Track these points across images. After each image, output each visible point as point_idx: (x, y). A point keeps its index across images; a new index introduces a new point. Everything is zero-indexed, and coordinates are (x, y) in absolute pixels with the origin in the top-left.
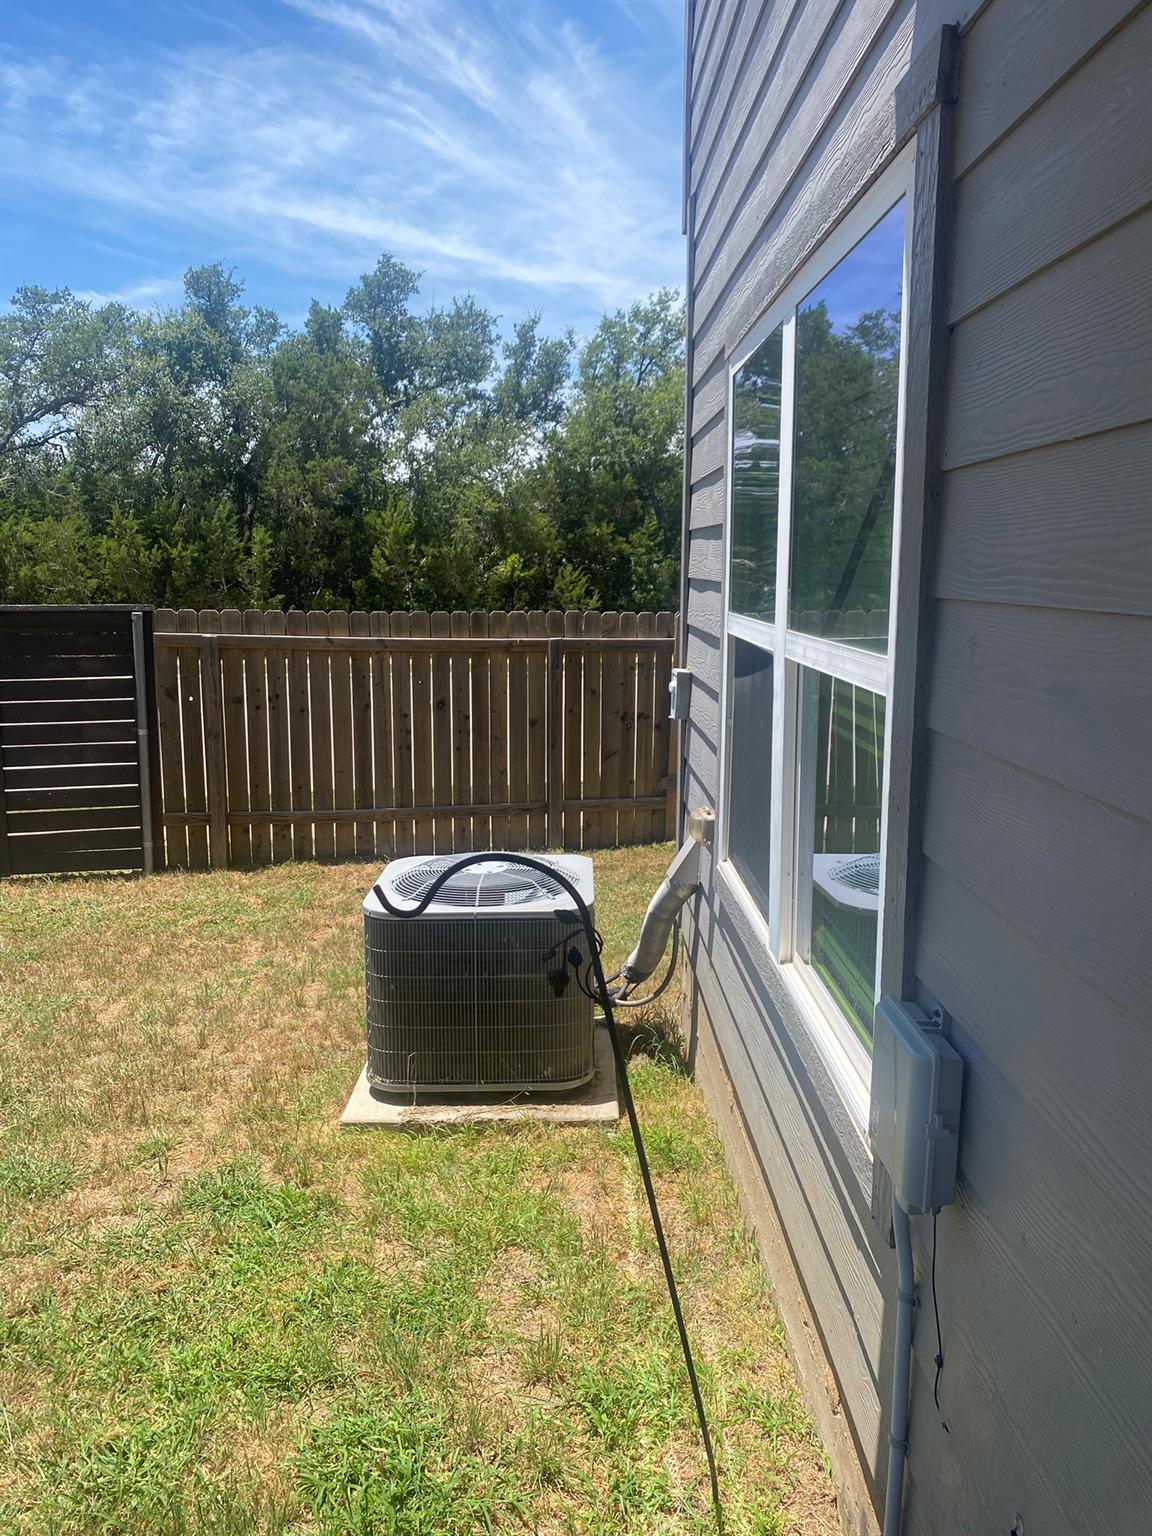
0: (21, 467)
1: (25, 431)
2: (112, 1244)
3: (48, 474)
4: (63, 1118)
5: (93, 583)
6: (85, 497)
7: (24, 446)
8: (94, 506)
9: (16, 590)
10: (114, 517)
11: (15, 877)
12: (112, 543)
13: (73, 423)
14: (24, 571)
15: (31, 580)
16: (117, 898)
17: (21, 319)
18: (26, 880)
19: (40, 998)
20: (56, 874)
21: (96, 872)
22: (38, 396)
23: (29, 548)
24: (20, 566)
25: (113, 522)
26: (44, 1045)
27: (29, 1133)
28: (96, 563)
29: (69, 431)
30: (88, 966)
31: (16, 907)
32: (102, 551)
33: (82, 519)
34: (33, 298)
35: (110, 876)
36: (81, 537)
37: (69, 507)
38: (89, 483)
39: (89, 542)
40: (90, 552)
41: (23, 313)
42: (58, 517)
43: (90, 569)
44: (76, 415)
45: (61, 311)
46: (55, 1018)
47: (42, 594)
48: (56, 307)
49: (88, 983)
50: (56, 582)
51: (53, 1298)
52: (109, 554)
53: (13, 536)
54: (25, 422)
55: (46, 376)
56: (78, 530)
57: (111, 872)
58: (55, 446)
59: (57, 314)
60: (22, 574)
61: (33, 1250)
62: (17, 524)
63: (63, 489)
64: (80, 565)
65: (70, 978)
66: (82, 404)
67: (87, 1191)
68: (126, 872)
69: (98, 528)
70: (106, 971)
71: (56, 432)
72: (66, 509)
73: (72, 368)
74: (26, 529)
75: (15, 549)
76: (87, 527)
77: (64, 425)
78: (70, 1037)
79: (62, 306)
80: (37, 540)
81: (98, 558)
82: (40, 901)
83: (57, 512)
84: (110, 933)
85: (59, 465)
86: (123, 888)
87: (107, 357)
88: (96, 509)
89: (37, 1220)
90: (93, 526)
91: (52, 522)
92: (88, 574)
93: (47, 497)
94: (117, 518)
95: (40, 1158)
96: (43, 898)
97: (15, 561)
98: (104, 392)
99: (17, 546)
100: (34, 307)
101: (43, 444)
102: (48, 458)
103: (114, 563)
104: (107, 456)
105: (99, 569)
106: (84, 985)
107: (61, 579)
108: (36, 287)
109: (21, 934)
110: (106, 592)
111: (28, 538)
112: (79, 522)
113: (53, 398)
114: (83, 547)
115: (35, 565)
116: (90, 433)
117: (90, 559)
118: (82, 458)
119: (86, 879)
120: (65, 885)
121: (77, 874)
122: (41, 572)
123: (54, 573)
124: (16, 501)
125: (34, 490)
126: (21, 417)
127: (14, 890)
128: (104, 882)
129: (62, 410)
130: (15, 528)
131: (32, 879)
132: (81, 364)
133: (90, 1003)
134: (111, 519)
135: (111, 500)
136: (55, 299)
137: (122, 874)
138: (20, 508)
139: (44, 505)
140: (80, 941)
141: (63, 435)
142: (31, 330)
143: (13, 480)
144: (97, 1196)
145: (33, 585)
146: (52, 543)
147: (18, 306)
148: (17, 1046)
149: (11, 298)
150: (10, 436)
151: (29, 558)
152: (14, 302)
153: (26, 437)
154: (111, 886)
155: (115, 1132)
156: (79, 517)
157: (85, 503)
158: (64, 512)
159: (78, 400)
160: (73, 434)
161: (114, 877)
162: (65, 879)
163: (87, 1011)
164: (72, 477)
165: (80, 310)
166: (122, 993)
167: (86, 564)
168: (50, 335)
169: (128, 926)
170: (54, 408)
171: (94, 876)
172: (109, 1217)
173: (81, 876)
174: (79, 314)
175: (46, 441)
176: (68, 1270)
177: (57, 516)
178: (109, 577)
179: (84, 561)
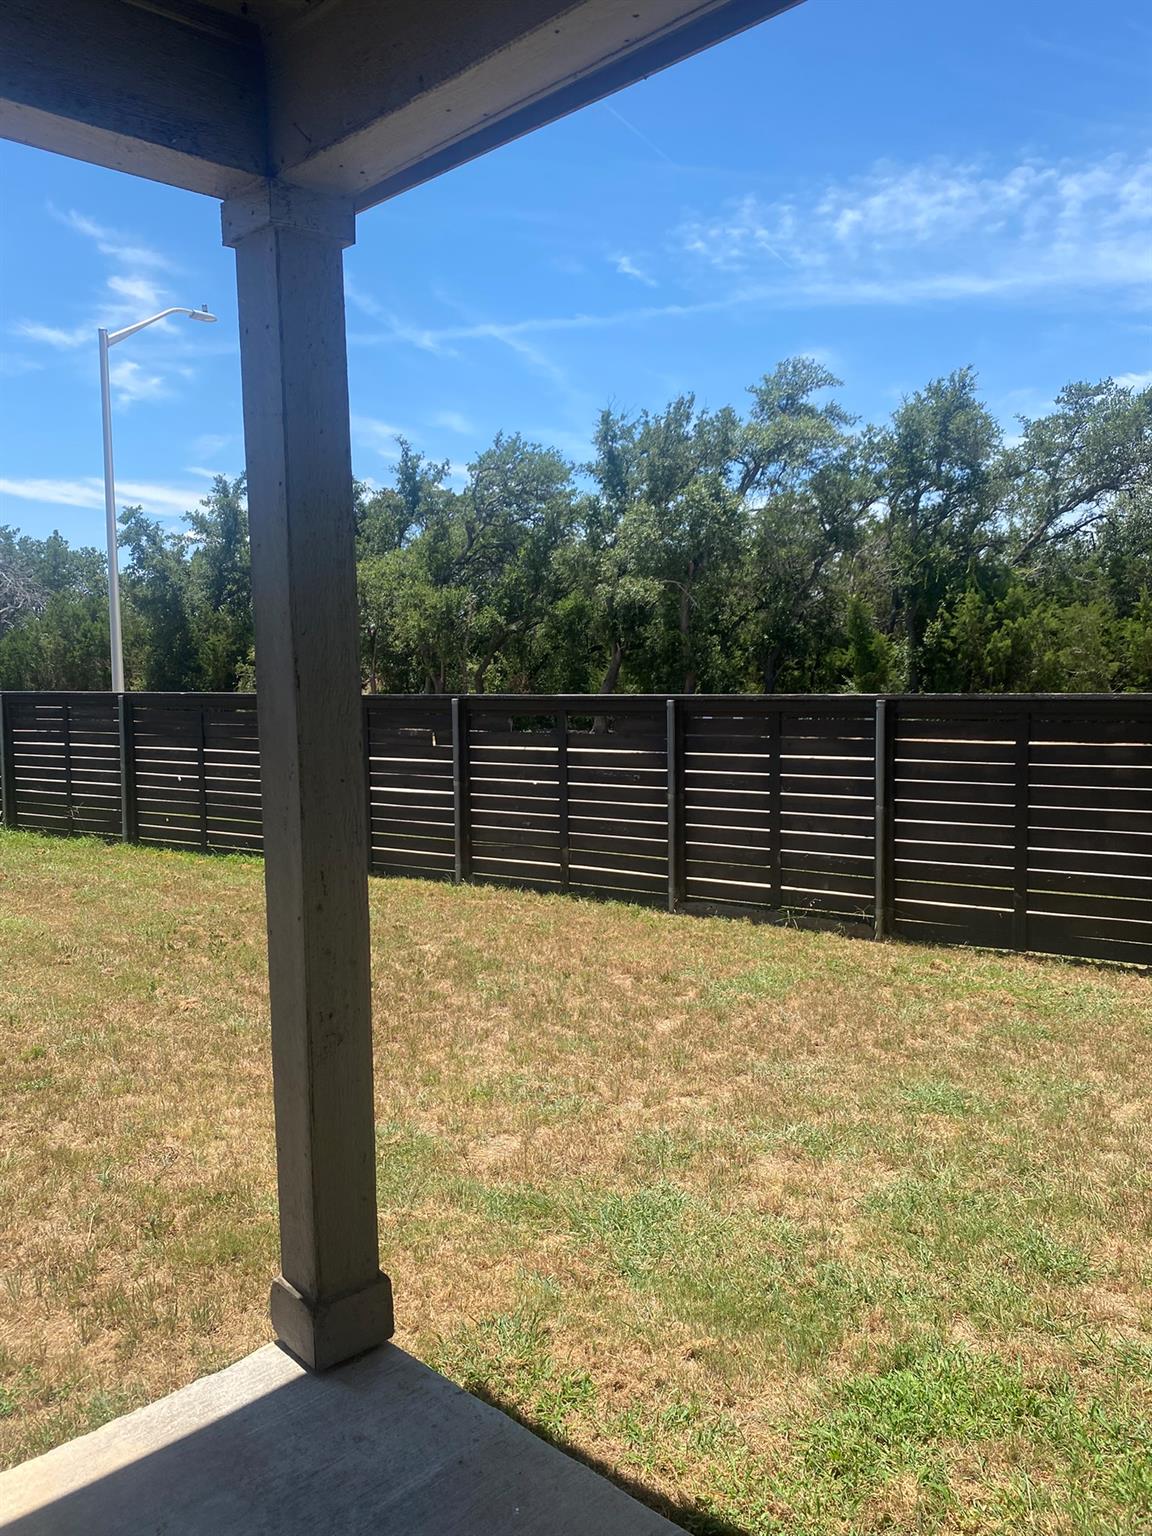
0: (1052, 556)
1: (1058, 521)
2: (1130, 1356)
3: (1077, 561)
4: (1079, 1208)
5: (1115, 666)
6: (1113, 581)
7: (1057, 536)
8: (1121, 589)
9: (1039, 674)
10: (1142, 599)
11: (1031, 953)
12: (1138, 626)
13: (1105, 510)
14: (1048, 656)
15: (1054, 664)
16: (1131, 992)
17: (1064, 416)
18: (1041, 959)
19: (1054, 1079)
20: (1069, 958)
21: (1109, 962)
22: (1074, 486)
23: (1054, 633)
24: (1045, 651)
25: (1139, 604)
26: (1059, 1127)
27: (1045, 1211)
28: (1119, 646)
29: (1101, 517)
30: (1101, 1057)
31: (1031, 983)
32: (1126, 634)
33: (1107, 603)
34: (1078, 394)
35: (1124, 969)
36: (1106, 621)
37: (1096, 591)
38: (1118, 567)
39: (1112, 625)
40: (1114, 636)
41: (1066, 410)
42: (1084, 603)
43: (1113, 652)
44: (1110, 499)
45: (1103, 402)
46: (1069, 1103)
47: (1063, 678)
48: (1098, 398)
49: (1101, 1075)
50: (1078, 666)
51: (1070, 1387)
52: (1133, 637)
53: (1041, 622)
54: (1059, 513)
55: (1083, 466)
56: (1103, 614)
57: (1125, 964)
58: (1085, 533)
59: (1099, 404)
60: (1046, 659)
61: (1053, 1330)
62: (1044, 611)
63: (1091, 575)
64: (1103, 648)
65: (1081, 1066)
66: (1116, 489)
67: (1102, 1290)
68: (1140, 967)
69: (1124, 611)
70: (1118, 1066)
71: (1088, 519)
72: (1093, 593)
73: (1110, 455)
74: (1053, 615)
75: (1041, 636)
76: (1112, 610)
77: (1097, 511)
78: (1084, 1126)
79: (1104, 397)
80: (1063, 626)
81: (1121, 641)
82: (1053, 981)
83: (1083, 597)
84: (1123, 1028)
85: (1089, 551)
86: (1137, 983)
87: (1146, 438)
88: (1122, 592)
89: (1055, 1302)
90: (1119, 609)
91: (1079, 607)
92: (1110, 657)
93: (1075, 583)
94: (1145, 601)
95: (1057, 1241)
96: (1056, 978)
97: (1040, 646)
98: (1140, 474)
99: (1043, 632)
100: (1077, 403)
101: (1074, 532)
102: (1078, 545)
103: (1138, 646)
104: (1139, 537)
105: (1122, 652)
106: (1098, 1076)
107: (1082, 663)
108: (1081, 383)
109: (1035, 1011)
110: (1127, 675)
111: (1054, 624)
112: (1104, 606)
113: (1087, 487)
114: (1106, 631)
115: (1058, 650)
116: (1123, 517)
117: (1113, 643)
118: (1111, 541)
119: (1099, 967)
120: (1078, 970)
121: (1089, 960)
122: (1064, 657)
123: (1076, 657)
124: (1045, 590)
125: (1063, 578)
126: (1056, 509)
127: (1030, 966)
128: (1117, 973)
129: (1095, 497)
130: (1042, 615)
131: (1046, 958)
132: (1120, 450)
133: (1104, 1097)
134: (1139, 601)
135: (1139, 582)
136: (1098, 390)
137: (1136, 969)
138: (1048, 595)
139: (1071, 591)
140: (1092, 1030)
141: (1094, 522)
142: (1071, 425)
143: (1044, 570)
144: (1113, 1300)
145: (1055, 669)
146: (1076, 628)
147: (1062, 404)
148: (1033, 1121)
149: (1056, 398)
150: (1045, 527)
151: (1053, 643)
152: (1058, 402)
153: (1058, 526)
154: (1124, 979)
155: (1131, 1238)
156: (1105, 601)
157: (1113, 586)
158: (1090, 598)
159: (1113, 485)
160: (1105, 520)
161: (1129, 971)
162: (1077, 963)
163: (1100, 1104)
164: (1100, 562)
165: (1122, 397)
166: (1136, 1094)
167: (1109, 648)
168: (1089, 425)
169: (1142, 1024)
170: (1088, 496)
171: (1108, 966)
172: (1125, 1326)
173: (1093, 963)
174: (1120, 401)
175: (1078, 529)
176: (1084, 1364)
177: (1083, 601)
178: (1131, 660)
179: (1107, 644)
